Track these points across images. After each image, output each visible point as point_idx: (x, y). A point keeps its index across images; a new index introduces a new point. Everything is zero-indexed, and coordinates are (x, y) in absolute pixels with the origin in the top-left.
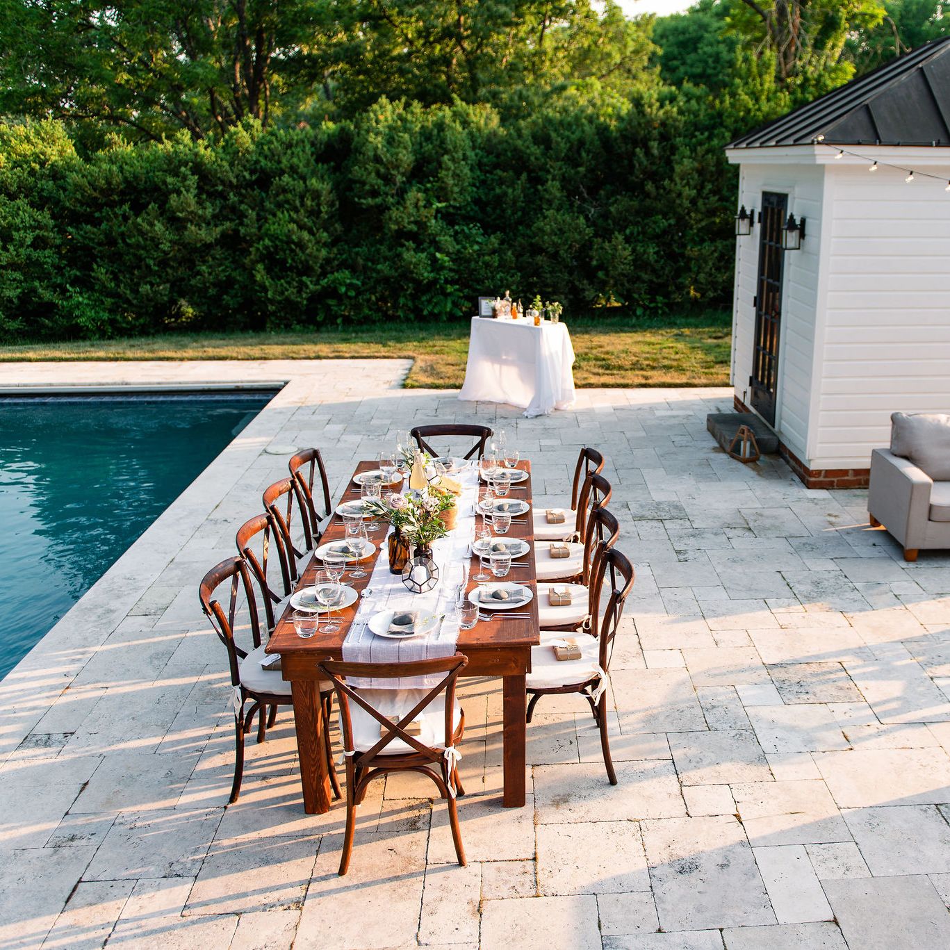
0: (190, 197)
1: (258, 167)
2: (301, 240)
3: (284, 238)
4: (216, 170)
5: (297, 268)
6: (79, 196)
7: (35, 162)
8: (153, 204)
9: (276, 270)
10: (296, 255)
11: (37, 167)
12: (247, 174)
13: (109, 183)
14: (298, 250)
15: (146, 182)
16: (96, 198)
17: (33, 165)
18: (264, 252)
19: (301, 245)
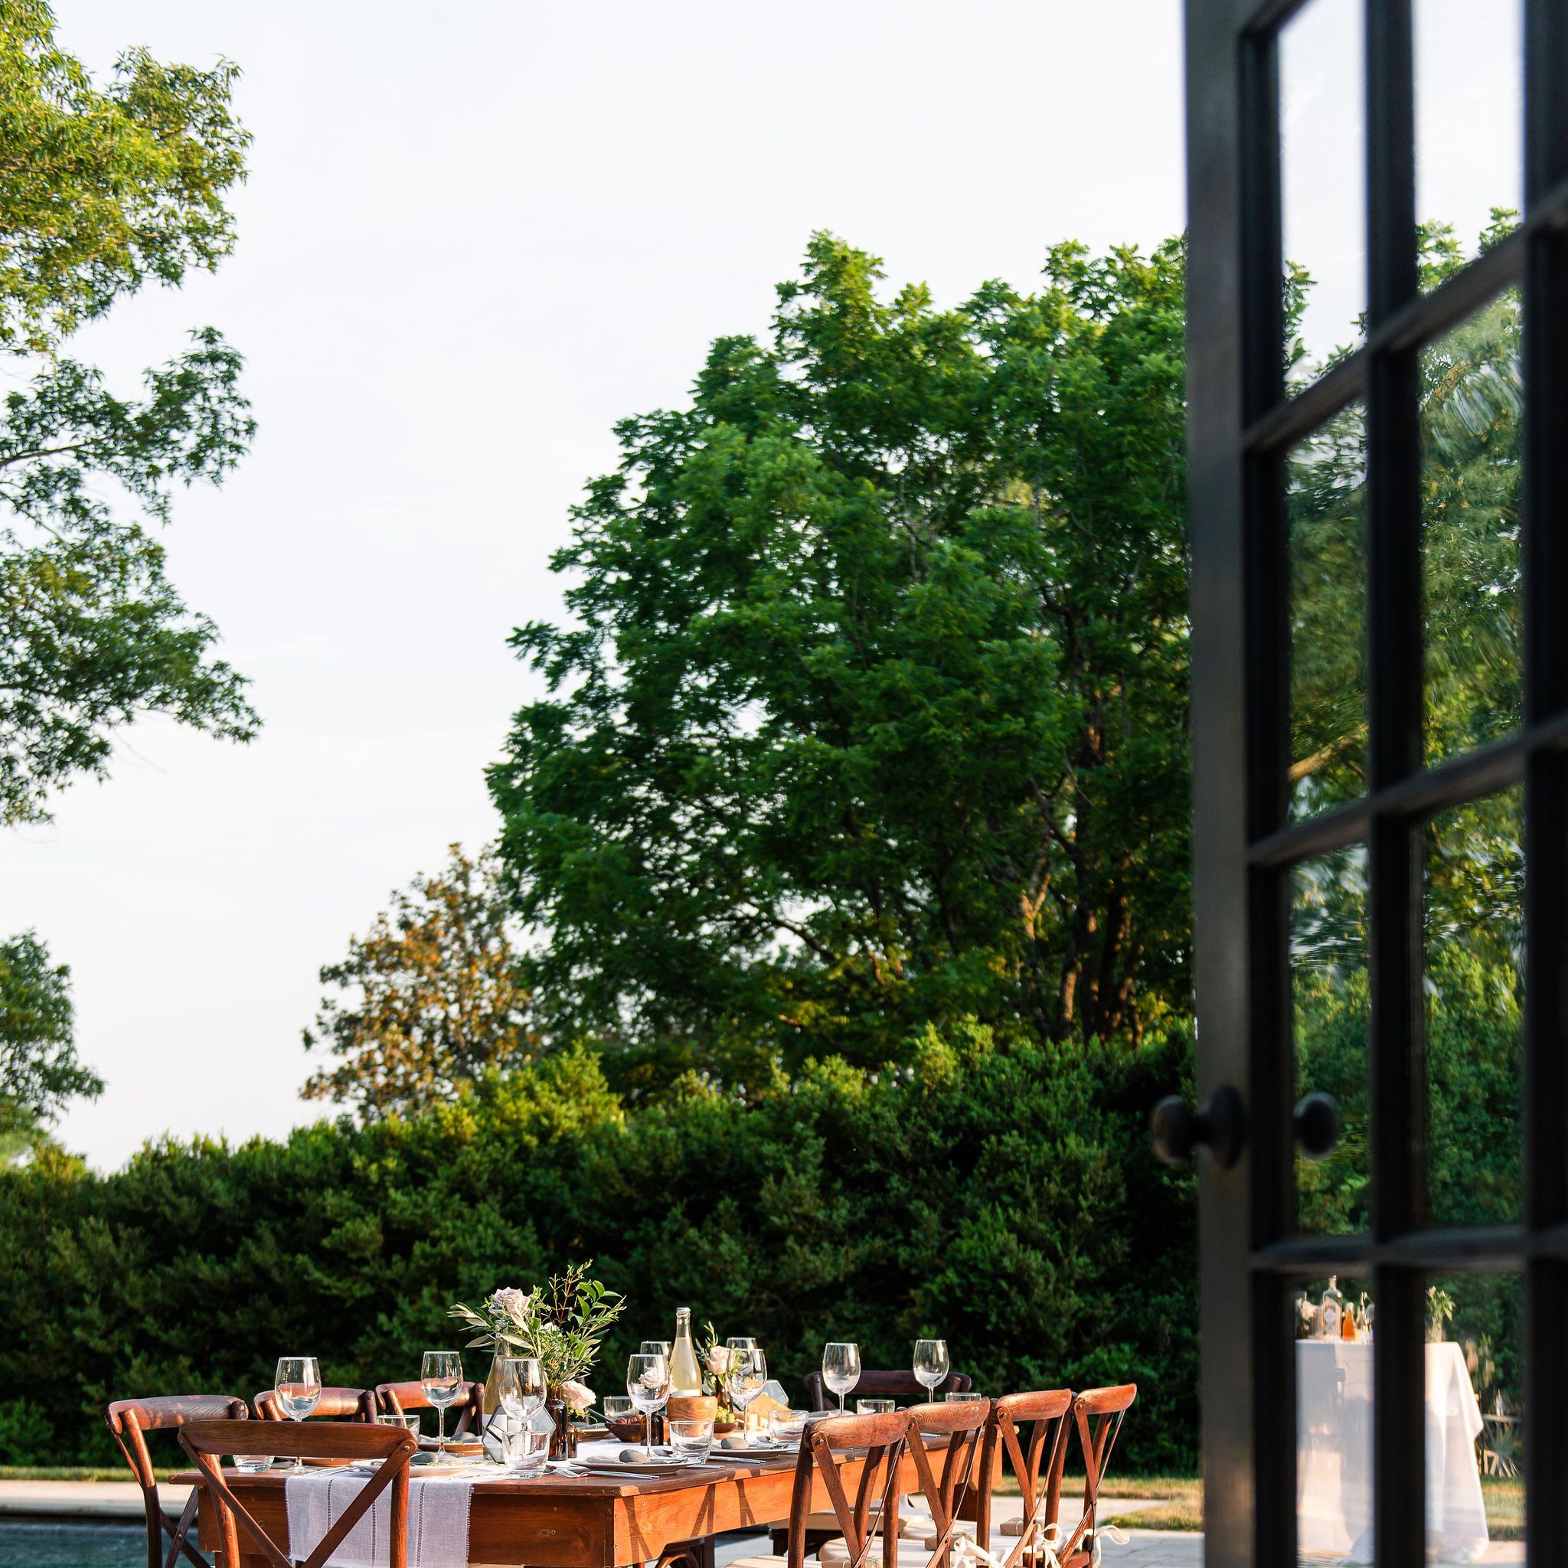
0: (804, 1183)
1: (963, 1120)
2: (1022, 1269)
3: (988, 1267)
4: (866, 1126)
5: (1008, 1334)
6: (597, 1196)
7: (531, 1133)
8: (728, 1200)
9: (967, 1342)
10: (1010, 1303)
11: (533, 1141)
12: (934, 1137)
13: (656, 1164)
14: (1013, 1293)
15: (732, 1165)
16: (630, 1200)
17: (527, 1138)
18: (942, 1299)
19: (1021, 1281)
